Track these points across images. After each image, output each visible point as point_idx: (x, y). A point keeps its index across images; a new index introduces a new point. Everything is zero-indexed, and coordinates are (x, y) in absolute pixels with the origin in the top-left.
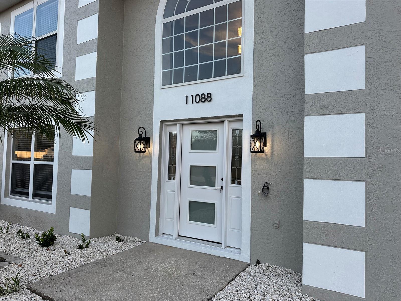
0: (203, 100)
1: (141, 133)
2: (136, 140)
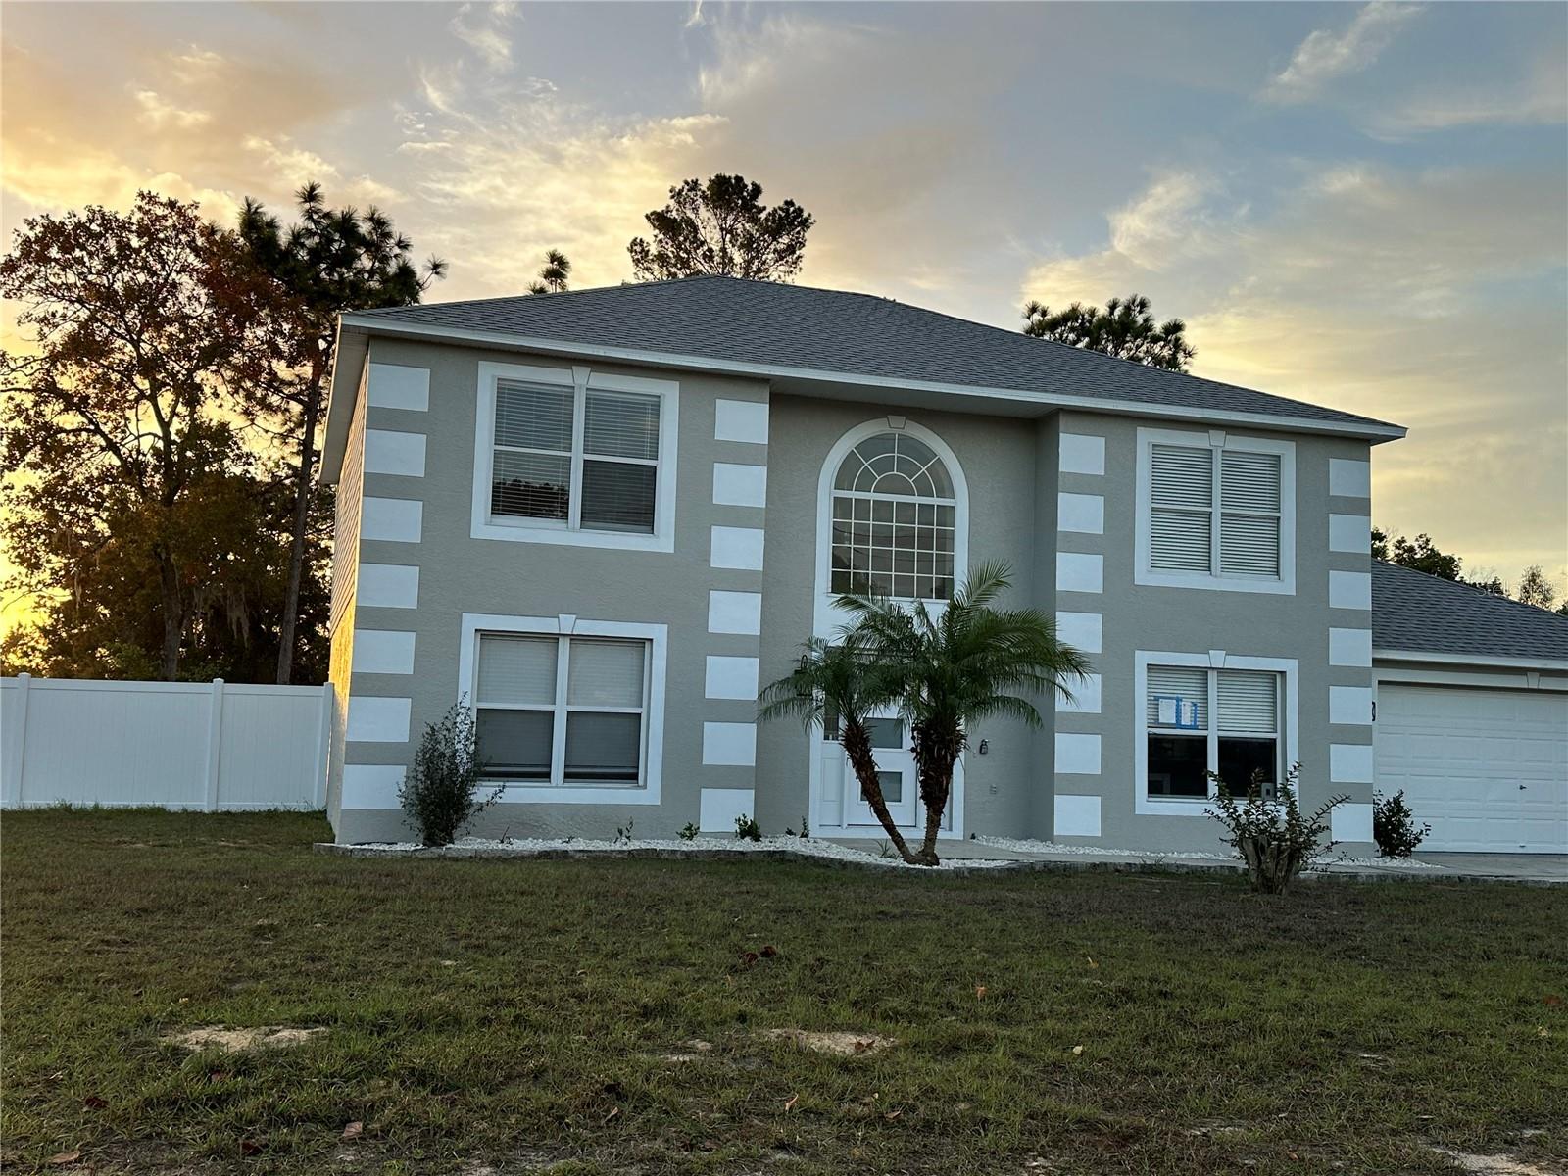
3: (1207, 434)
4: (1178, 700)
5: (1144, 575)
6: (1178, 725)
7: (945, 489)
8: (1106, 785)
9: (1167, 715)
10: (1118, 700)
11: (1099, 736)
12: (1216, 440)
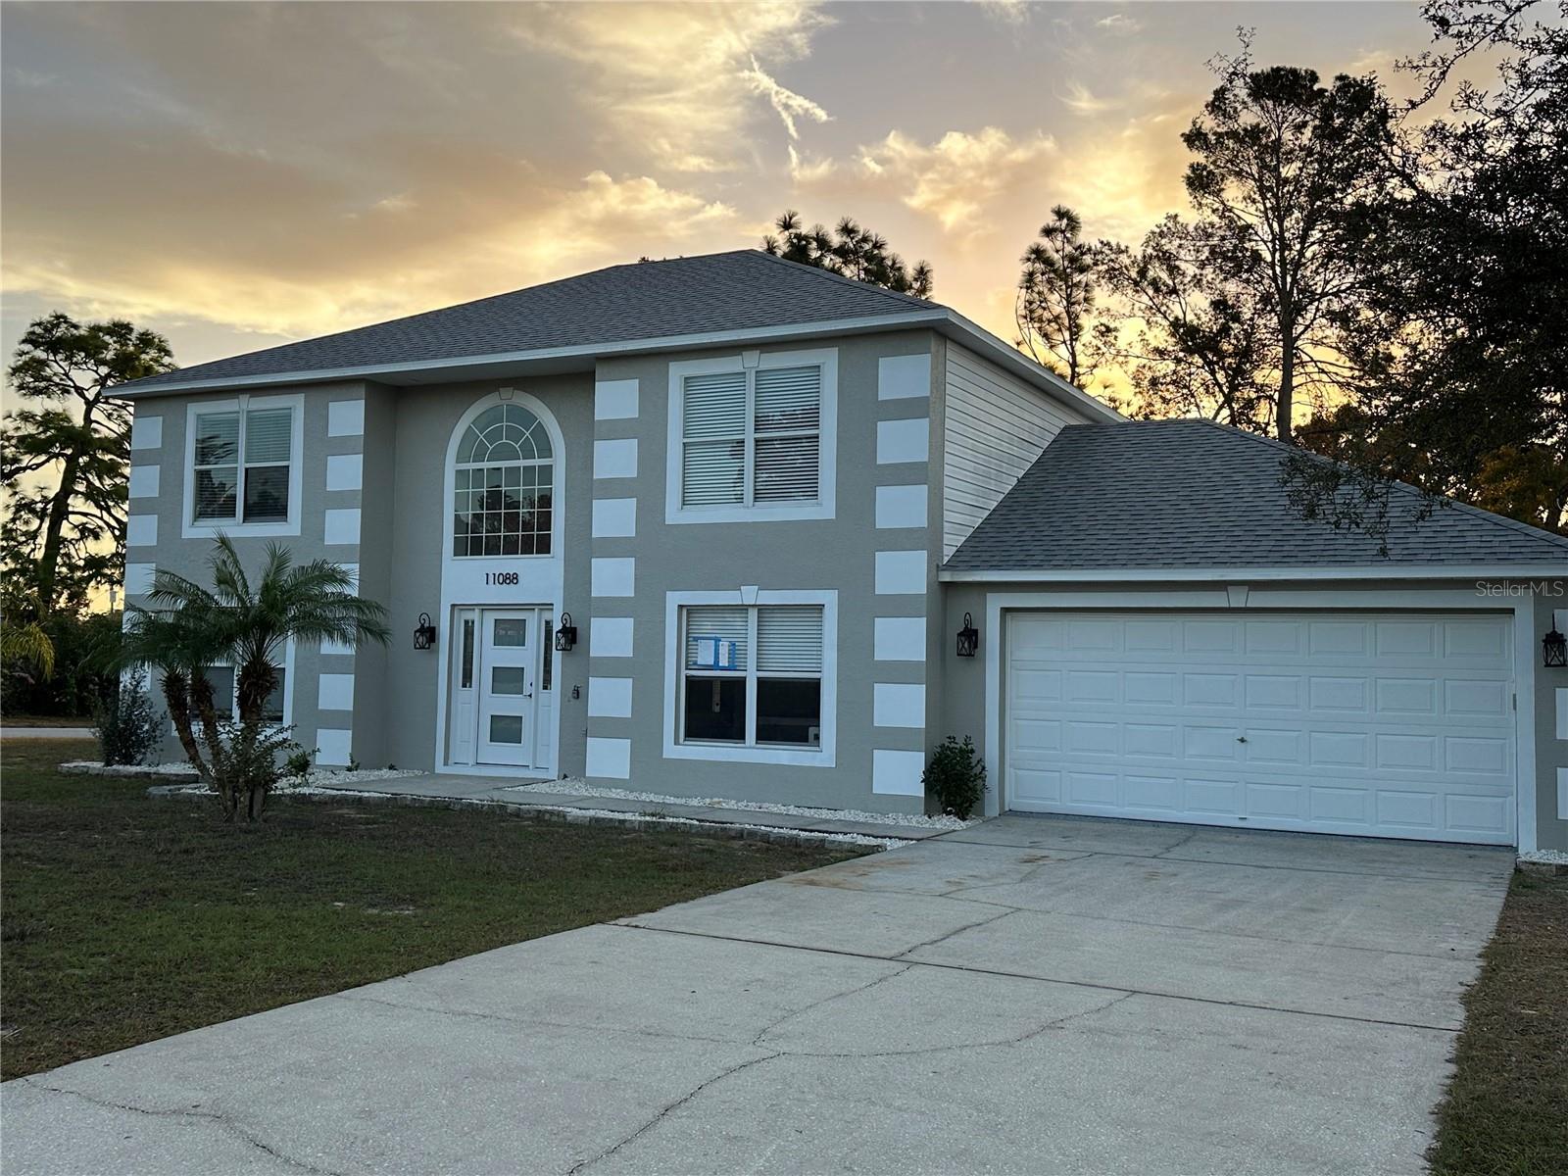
0: (508, 581)
1: (422, 622)
2: (416, 632)
3: (740, 357)
4: (717, 640)
5: (675, 514)
6: (716, 666)
7: (546, 451)
8: (639, 729)
9: (705, 656)
10: (648, 641)
11: (631, 680)
12: (751, 361)
